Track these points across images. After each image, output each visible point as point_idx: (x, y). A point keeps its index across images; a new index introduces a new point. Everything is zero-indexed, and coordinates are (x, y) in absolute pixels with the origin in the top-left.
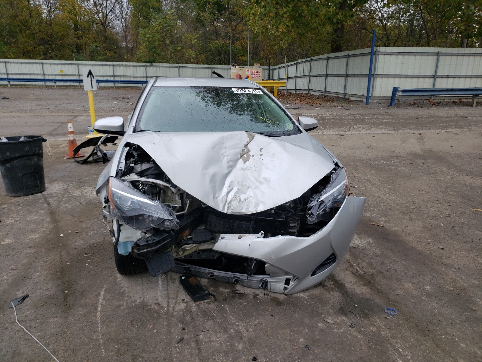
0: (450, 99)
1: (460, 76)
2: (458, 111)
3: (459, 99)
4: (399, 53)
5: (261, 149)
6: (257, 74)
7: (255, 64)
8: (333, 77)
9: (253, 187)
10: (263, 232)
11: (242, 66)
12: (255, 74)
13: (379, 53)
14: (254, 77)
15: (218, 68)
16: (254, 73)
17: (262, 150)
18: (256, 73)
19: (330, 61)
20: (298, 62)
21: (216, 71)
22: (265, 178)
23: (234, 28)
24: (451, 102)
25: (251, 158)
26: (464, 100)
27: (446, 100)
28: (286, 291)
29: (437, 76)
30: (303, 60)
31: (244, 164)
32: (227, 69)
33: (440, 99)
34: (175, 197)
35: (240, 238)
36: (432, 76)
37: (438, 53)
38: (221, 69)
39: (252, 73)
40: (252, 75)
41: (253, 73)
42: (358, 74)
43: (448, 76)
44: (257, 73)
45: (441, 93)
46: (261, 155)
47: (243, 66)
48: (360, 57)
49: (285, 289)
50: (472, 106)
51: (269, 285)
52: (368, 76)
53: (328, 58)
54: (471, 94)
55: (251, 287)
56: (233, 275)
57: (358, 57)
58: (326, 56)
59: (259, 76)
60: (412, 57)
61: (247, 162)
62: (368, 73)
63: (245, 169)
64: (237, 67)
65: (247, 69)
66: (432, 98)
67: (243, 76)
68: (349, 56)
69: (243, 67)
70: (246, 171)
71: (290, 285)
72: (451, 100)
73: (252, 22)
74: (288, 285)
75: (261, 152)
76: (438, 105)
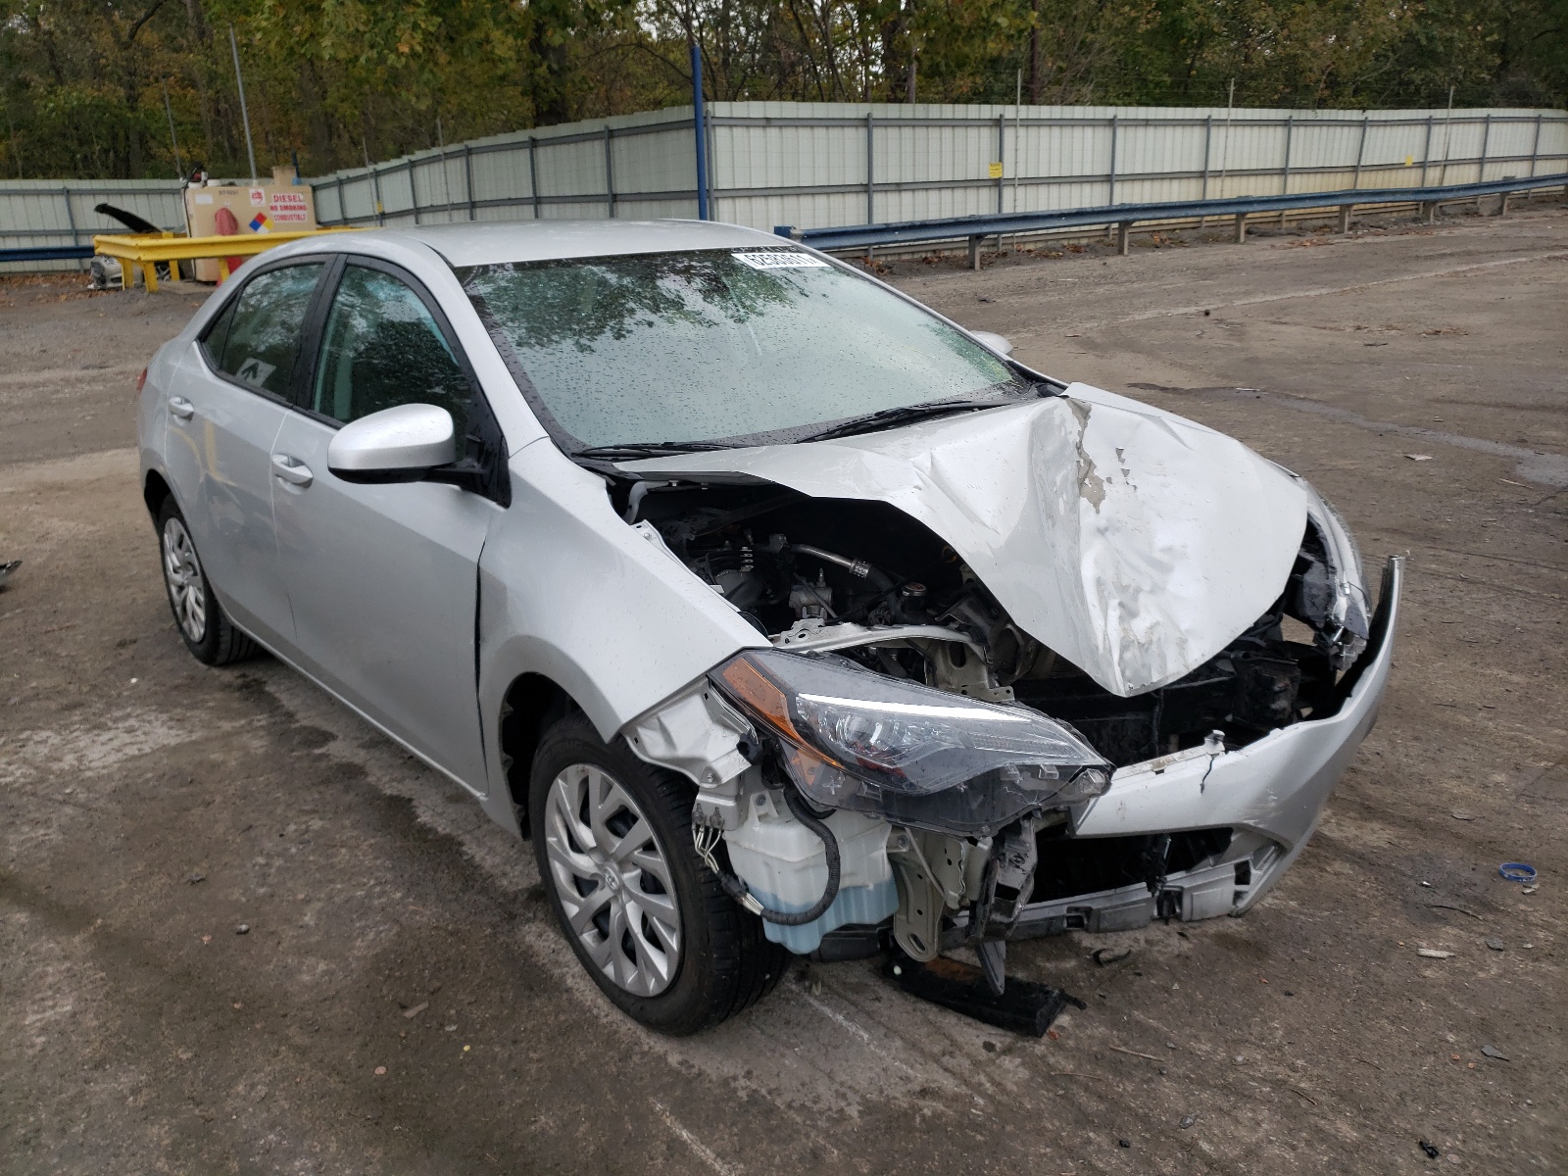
0: (913, 253)
1: (927, 186)
2: (951, 286)
3: (934, 251)
4: (768, 122)
5: (1119, 452)
6: (294, 208)
7: (276, 171)
8: (561, 206)
9: (1146, 587)
10: (1221, 733)
11: (227, 181)
12: (286, 208)
13: (714, 122)
14: (283, 217)
15: (121, 193)
16: (283, 204)
17: (1123, 456)
18: (288, 204)
19: (542, 153)
20: (413, 158)
21: (114, 202)
22: (1169, 550)
23: (125, 38)
24: (918, 262)
25: (1106, 486)
26: (947, 253)
27: (905, 257)
28: (1242, 904)
29: (875, 188)
30: (435, 151)
31: (1098, 512)
32: (174, 192)
33: (891, 255)
34: (979, 678)
35: (1162, 771)
36: (862, 189)
37: (866, 120)
38: (134, 192)
39: (274, 204)
40: (274, 213)
41: (279, 204)
42: (654, 191)
43: (899, 187)
44: (292, 204)
45: (899, 236)
46: (1126, 472)
47: (231, 180)
48: (652, 138)
49: (1238, 895)
50: (972, 267)
51: (1186, 901)
52: (696, 195)
53: (534, 143)
54: (965, 235)
55: (1125, 927)
56: (1065, 907)
57: (645, 136)
58: (522, 136)
59: (301, 212)
60: (804, 134)
61: (1103, 505)
62: (696, 188)
63: (1106, 529)
64: (211, 183)
65: (252, 191)
66: (872, 253)
67: (245, 218)
68: (611, 134)
69: (231, 184)
70: (1108, 534)
71: (1253, 880)
72: (916, 256)
73: (274, 19)
74: (1247, 882)
75: (1123, 461)
76: (891, 273)
